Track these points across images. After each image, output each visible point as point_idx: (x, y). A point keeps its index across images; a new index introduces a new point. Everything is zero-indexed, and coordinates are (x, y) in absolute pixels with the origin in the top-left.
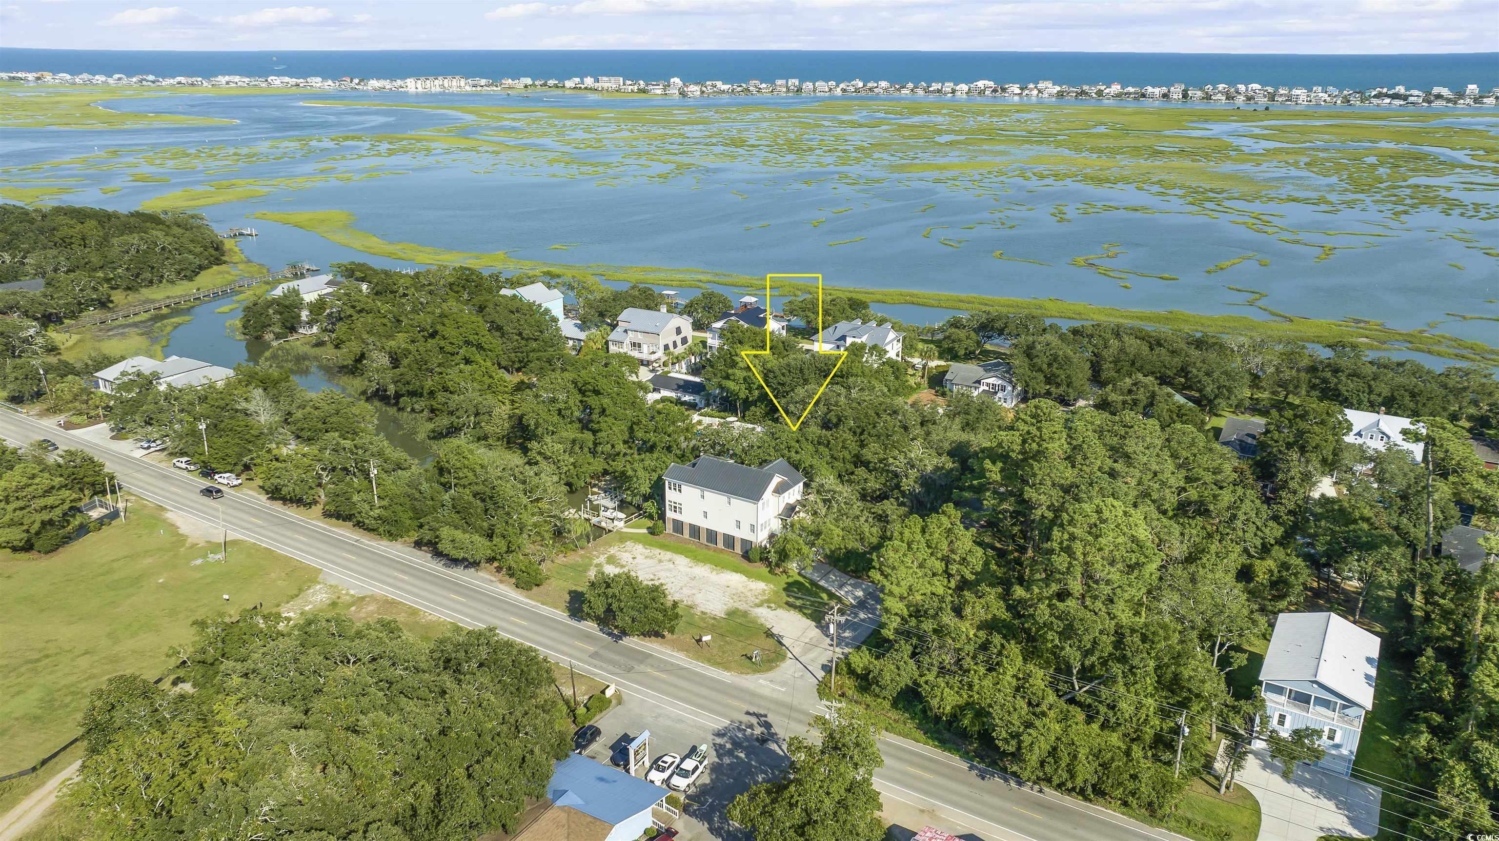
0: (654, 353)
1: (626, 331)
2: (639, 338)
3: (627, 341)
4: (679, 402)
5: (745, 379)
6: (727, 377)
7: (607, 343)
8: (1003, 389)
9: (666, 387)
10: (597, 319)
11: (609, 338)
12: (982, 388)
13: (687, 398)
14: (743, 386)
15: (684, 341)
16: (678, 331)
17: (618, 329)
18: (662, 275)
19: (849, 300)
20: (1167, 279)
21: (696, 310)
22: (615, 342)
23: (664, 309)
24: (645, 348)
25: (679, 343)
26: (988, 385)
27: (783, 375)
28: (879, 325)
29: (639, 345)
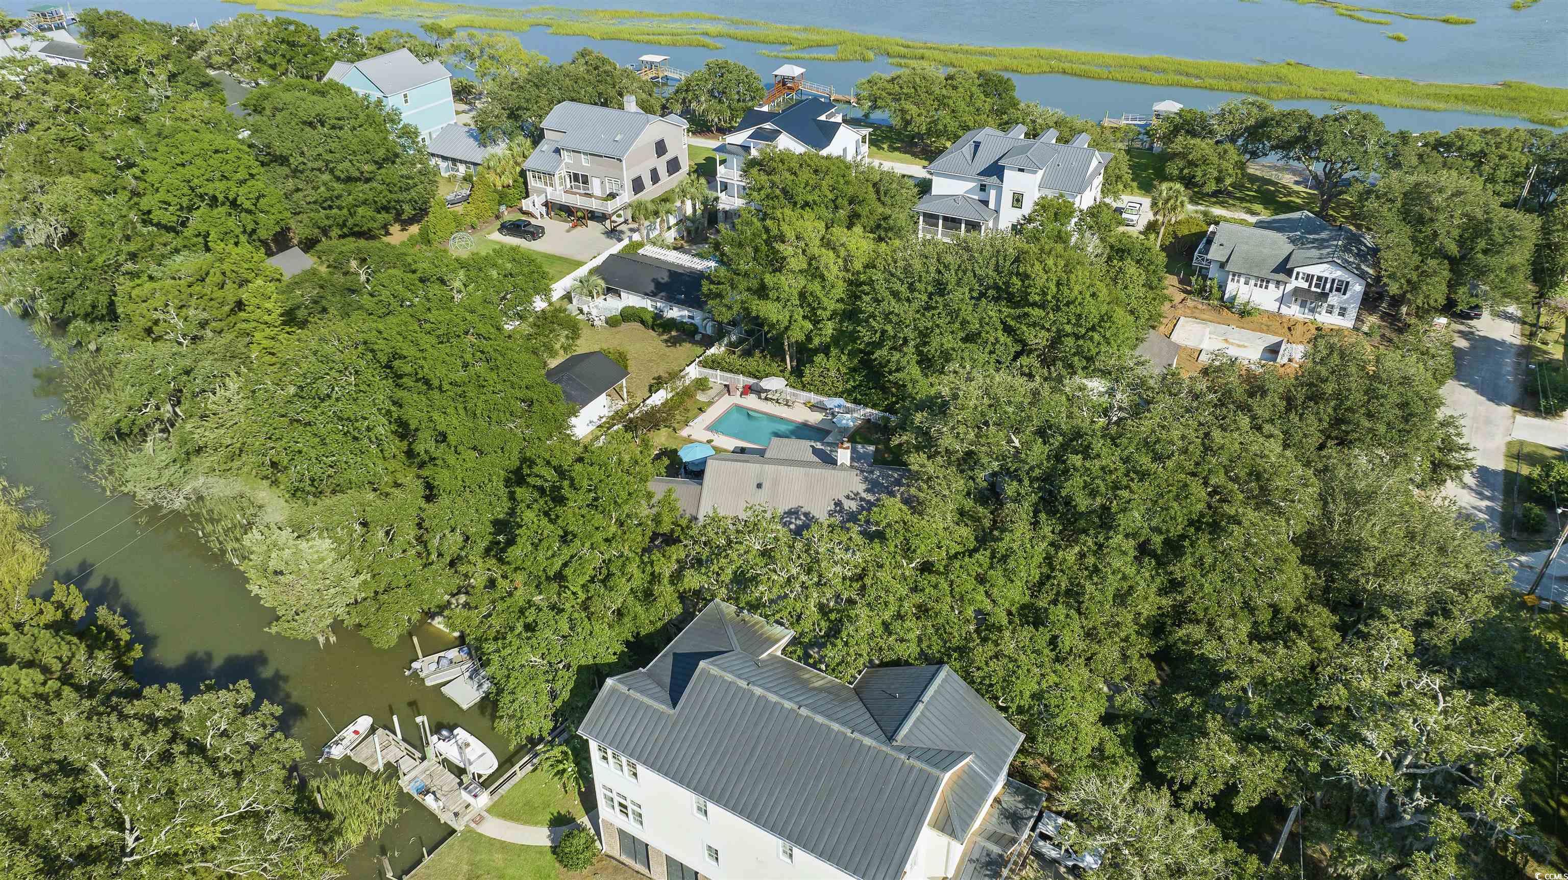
0: (612, 196)
1: (557, 151)
2: (585, 164)
3: (561, 172)
4: (660, 324)
5: (802, 295)
6: (762, 292)
7: (523, 174)
8: (1342, 288)
9: (633, 288)
10: (508, 124)
11: (525, 166)
12: (1293, 284)
13: (675, 313)
14: (799, 313)
15: (673, 166)
16: (661, 149)
17: (544, 146)
18: (645, 26)
19: (980, 74)
20: (1456, 23)
21: (697, 97)
22: (541, 175)
23: (631, 104)
24: (596, 186)
25: (662, 171)
26: (1309, 278)
27: (895, 294)
28: (1063, 140)
29: (585, 180)
